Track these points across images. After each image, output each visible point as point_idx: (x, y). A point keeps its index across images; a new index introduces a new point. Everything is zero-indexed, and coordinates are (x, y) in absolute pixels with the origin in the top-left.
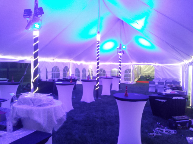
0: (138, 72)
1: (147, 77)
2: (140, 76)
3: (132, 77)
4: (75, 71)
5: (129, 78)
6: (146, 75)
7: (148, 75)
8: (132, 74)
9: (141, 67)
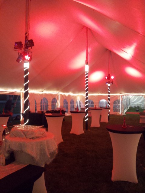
0: (127, 103)
1: (136, 108)
2: (129, 107)
3: (121, 108)
4: (63, 102)
5: (118, 109)
6: (135, 106)
7: (138, 106)
8: (121, 105)
9: (130, 98)
